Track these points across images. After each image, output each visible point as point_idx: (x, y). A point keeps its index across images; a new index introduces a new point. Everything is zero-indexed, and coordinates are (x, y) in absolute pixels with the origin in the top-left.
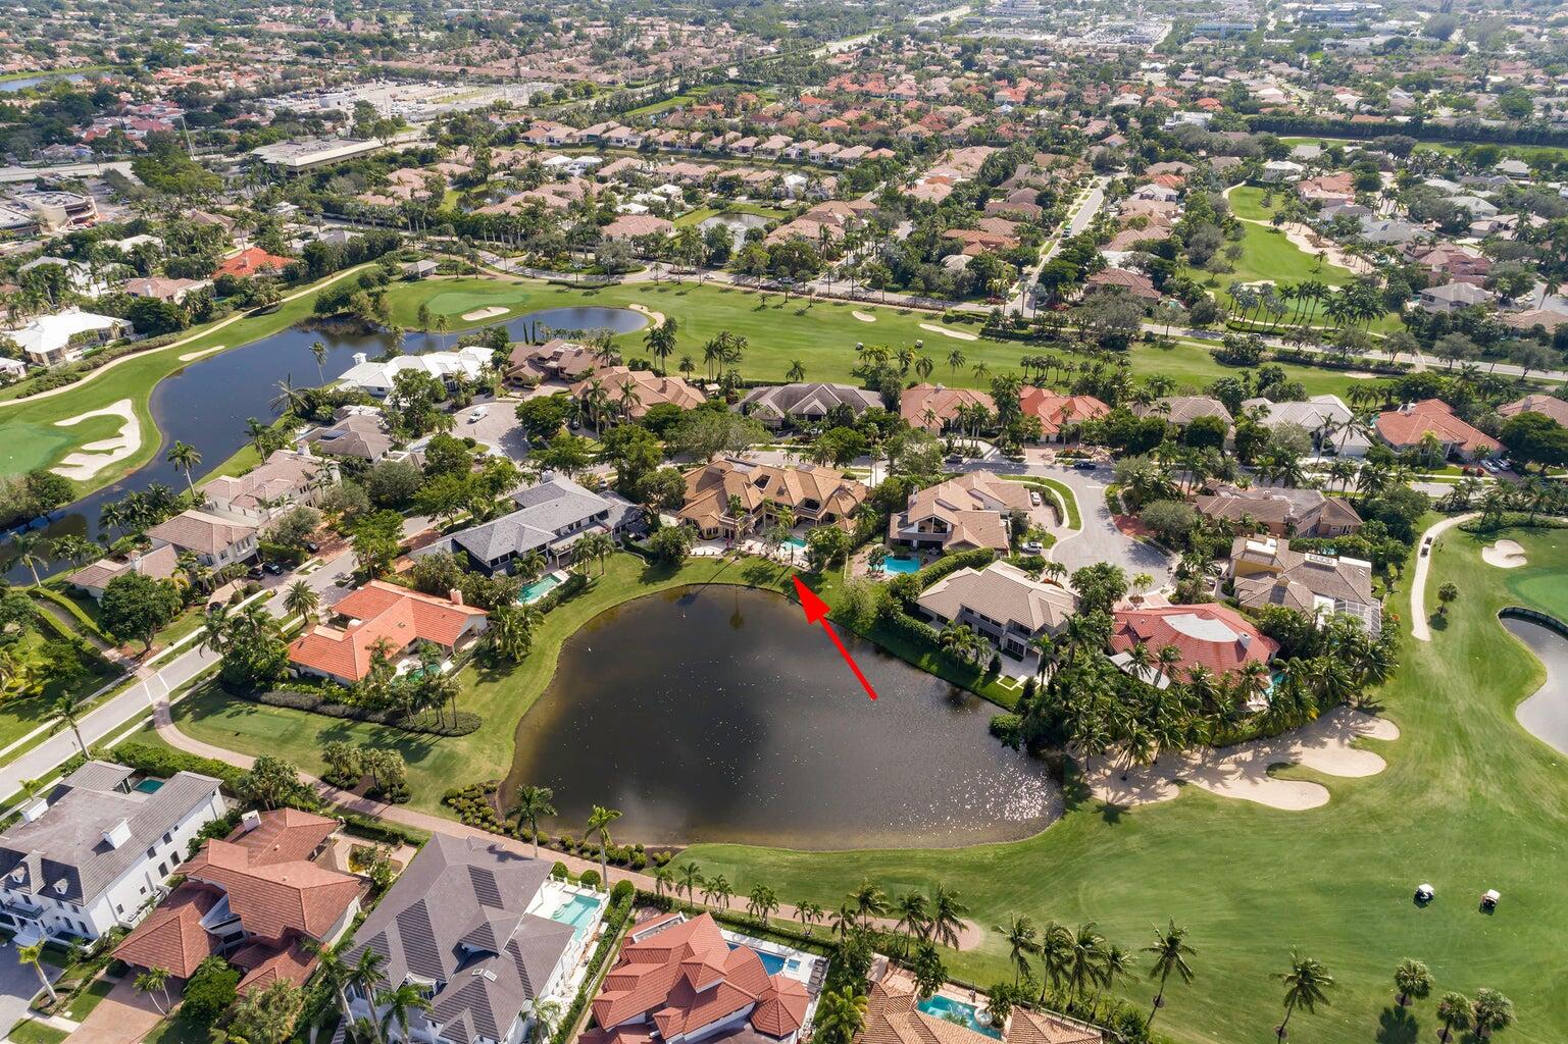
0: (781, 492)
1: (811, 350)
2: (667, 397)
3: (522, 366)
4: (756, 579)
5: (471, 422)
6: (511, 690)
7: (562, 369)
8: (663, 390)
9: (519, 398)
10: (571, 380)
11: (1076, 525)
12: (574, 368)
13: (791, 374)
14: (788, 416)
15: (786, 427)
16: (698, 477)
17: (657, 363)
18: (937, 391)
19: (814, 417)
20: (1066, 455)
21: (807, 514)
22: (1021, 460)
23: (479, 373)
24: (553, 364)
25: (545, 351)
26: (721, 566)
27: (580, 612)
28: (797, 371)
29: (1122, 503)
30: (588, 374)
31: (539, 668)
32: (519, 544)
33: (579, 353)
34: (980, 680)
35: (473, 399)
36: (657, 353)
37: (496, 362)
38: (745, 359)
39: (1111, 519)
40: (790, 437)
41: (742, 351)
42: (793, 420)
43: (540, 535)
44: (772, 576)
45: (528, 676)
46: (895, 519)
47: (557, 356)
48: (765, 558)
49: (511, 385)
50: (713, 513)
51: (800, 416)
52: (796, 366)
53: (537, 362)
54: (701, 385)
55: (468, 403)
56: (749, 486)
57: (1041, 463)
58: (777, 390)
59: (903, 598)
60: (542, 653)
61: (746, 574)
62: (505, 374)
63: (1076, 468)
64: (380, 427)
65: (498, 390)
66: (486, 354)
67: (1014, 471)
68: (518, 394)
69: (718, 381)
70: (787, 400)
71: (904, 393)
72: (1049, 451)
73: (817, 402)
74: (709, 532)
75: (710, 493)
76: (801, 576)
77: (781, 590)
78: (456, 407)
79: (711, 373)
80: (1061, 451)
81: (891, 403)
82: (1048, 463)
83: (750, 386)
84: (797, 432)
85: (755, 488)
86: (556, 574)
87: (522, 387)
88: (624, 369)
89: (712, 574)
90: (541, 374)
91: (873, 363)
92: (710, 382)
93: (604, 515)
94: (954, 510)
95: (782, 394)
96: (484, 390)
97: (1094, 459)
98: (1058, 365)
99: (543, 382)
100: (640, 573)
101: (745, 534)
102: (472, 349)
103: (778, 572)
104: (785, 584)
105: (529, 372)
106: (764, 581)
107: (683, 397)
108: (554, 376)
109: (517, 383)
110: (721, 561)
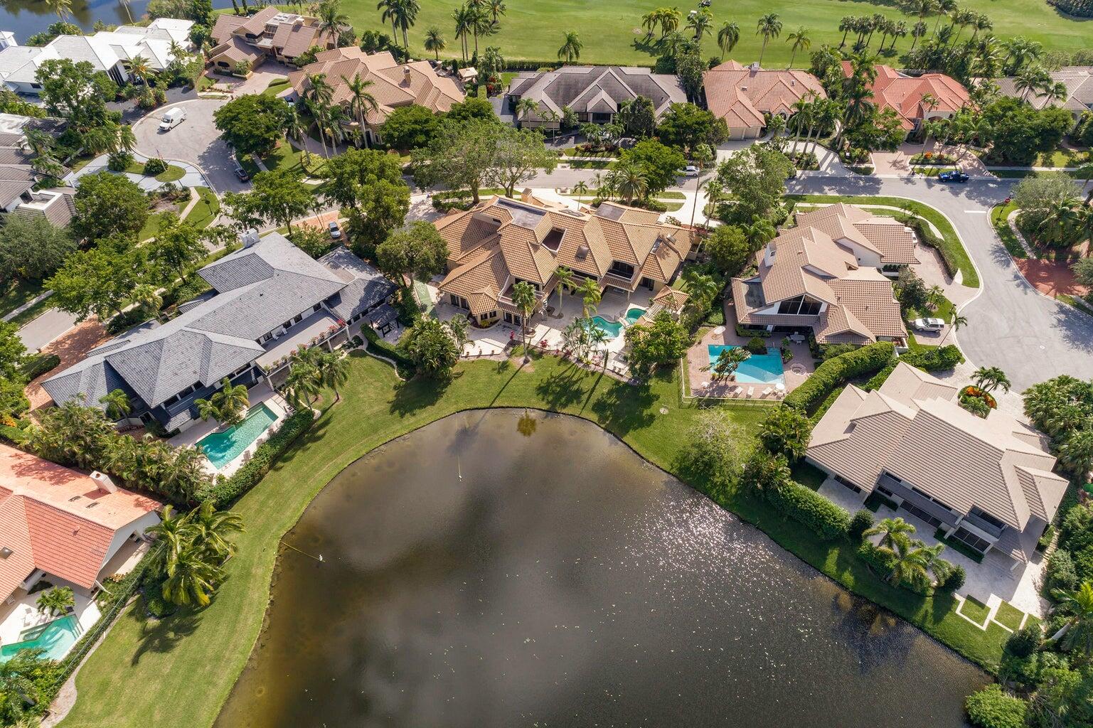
0: (581, 256)
1: (581, 14)
2: (411, 93)
3: (227, 47)
4: (558, 396)
5: (163, 131)
6: (196, 664)
7: (279, 49)
8: (406, 83)
9: (224, 94)
10: (291, 65)
11: (972, 281)
12: (294, 47)
13: (563, 51)
14: (568, 115)
15: (566, 130)
16: (462, 227)
17: (396, 38)
18: (753, 73)
19: (601, 117)
20: (925, 161)
21: (618, 281)
22: (868, 171)
23: (172, 58)
24: (266, 43)
25: (253, 24)
26: (507, 375)
27: (304, 479)
28: (572, 44)
29: (1019, 237)
30: (311, 58)
31: (239, 610)
32: (204, 370)
33: (297, 27)
34: (928, 605)
35: (167, 95)
36: (396, 25)
37: (197, 39)
38: (505, 28)
39: (1014, 266)
40: (571, 144)
41: (500, 18)
42: (575, 120)
43: (237, 351)
44: (578, 393)
45: (223, 630)
46: (740, 288)
47: (270, 31)
48: (565, 359)
49: (217, 72)
50: (488, 290)
51: (583, 116)
52: (570, 40)
53: (246, 40)
54: (452, 69)
55: (159, 102)
56: (536, 247)
57: (894, 174)
58: (551, 77)
59: (789, 454)
60: (246, 575)
61: (543, 390)
62: (209, 56)
63: (941, 181)
64: (20, 153)
65: (200, 81)
66: (180, 30)
67: (865, 189)
68: (223, 86)
69: (473, 63)
70: (565, 92)
71: (708, 76)
72: (900, 155)
73: (603, 95)
74: (484, 317)
75: (482, 256)
76: (619, 389)
77: (594, 417)
78: (144, 109)
79: (464, 50)
80: (917, 156)
81: (695, 92)
82: (905, 174)
83: (514, 68)
84: (580, 137)
85: (544, 251)
86: (269, 403)
87: (230, 75)
88: (353, 52)
89: (495, 390)
90: (253, 58)
91: (658, 31)
92: (464, 65)
93: (334, 299)
94: (826, 278)
95: (558, 83)
96: (178, 81)
97: (960, 166)
98: (887, 28)
99: (258, 67)
100: (391, 396)
101: (536, 318)
102: (162, 23)
103: (586, 385)
104: (600, 407)
105: (236, 55)
106: (569, 401)
107: (433, 93)
108: (270, 59)
109: (223, 71)
110: (504, 366)
